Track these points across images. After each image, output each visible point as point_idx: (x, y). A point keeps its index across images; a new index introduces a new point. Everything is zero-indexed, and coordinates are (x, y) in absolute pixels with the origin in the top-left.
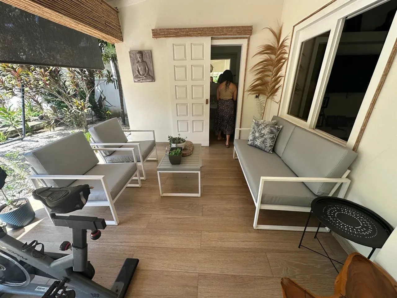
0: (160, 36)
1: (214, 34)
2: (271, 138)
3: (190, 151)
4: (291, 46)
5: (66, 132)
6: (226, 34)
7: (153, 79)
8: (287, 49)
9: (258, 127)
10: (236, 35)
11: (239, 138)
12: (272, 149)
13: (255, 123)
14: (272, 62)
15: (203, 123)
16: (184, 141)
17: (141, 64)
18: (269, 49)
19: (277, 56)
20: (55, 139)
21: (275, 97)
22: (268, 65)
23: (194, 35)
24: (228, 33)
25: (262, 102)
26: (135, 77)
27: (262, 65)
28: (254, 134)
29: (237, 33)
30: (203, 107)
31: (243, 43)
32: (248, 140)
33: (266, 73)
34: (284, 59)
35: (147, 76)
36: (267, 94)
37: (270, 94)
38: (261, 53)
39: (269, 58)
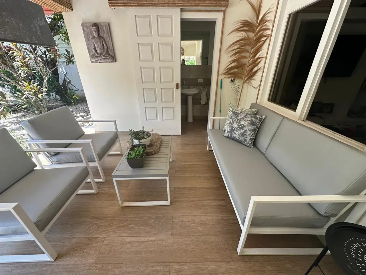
0: (118, 5)
1: (184, 4)
2: (252, 130)
3: (157, 148)
4: (275, 19)
5: (23, 119)
6: (198, 5)
7: (114, 59)
8: (269, 25)
9: (236, 117)
10: (209, 7)
11: (213, 128)
12: (252, 143)
13: (232, 112)
14: (249, 41)
15: (174, 110)
16: (149, 135)
17: (97, 40)
18: (247, 26)
19: (255, 34)
20: (10, 127)
21: (253, 82)
22: (245, 45)
23: (160, 4)
24: (200, 4)
25: (238, 87)
26: (91, 56)
27: (238, 44)
28: (232, 124)
29: (211, 4)
30: (173, 91)
31: (217, 17)
32: (225, 132)
33: (242, 55)
34: (265, 36)
35: (105, 55)
36: (244, 78)
37: (248, 77)
38: (238, 30)
39: (246, 36)
